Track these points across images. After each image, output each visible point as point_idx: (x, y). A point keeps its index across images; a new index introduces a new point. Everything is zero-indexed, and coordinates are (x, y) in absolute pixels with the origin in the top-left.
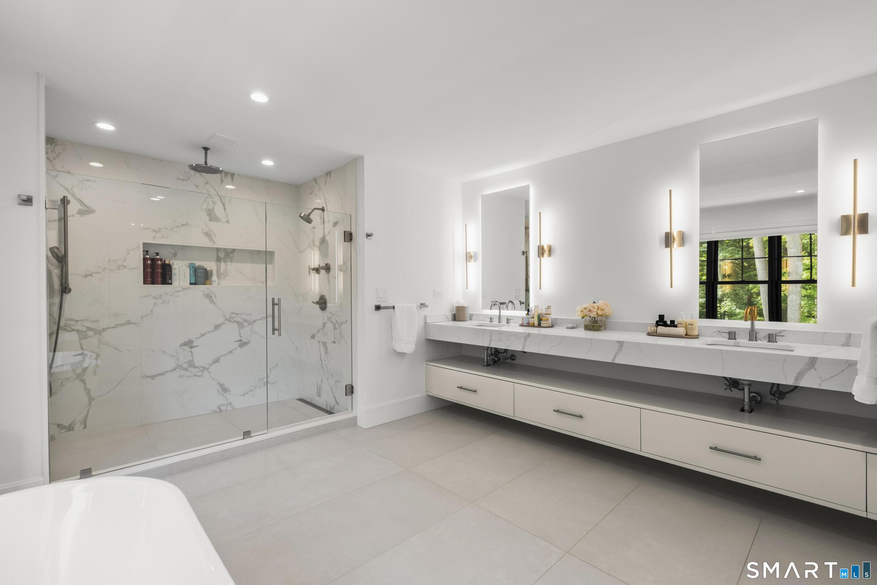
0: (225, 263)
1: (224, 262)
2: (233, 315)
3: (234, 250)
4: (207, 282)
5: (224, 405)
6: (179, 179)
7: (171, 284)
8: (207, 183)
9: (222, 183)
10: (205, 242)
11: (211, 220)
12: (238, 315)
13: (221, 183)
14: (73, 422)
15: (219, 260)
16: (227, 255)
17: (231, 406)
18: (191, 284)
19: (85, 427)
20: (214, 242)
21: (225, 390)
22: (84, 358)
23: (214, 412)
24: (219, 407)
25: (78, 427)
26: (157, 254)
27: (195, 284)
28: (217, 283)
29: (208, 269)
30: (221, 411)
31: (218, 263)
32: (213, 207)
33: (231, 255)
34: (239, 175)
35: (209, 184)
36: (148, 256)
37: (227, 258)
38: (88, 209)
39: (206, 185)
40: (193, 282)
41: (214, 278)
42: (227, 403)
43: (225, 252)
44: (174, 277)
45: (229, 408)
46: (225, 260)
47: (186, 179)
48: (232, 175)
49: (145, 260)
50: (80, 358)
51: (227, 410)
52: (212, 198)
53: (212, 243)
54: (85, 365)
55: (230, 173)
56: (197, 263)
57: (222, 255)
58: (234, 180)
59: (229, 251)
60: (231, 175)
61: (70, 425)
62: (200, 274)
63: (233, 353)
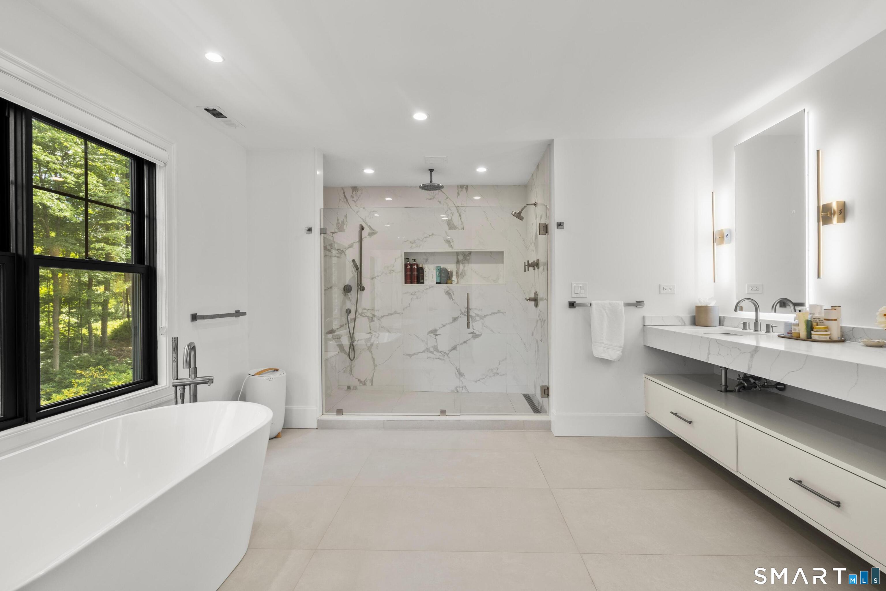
0: (463, 265)
1: (463, 263)
3: (470, 253)
4: (449, 281)
5: (460, 387)
6: (427, 199)
7: (423, 283)
8: (447, 198)
9: (459, 196)
10: (446, 248)
11: (450, 229)
12: (471, 310)
13: (458, 196)
14: (366, 380)
15: (458, 262)
16: (465, 258)
17: (466, 389)
18: (437, 283)
19: (372, 385)
20: (452, 248)
21: (461, 375)
22: (372, 336)
23: (452, 392)
24: (456, 388)
25: (368, 383)
26: (415, 260)
27: (440, 283)
28: (456, 281)
29: (449, 270)
30: (458, 392)
31: (458, 265)
32: (452, 217)
33: (468, 258)
34: (472, 186)
35: (449, 199)
36: (408, 263)
37: (464, 260)
38: (374, 232)
39: (446, 200)
40: (438, 281)
41: (454, 278)
42: (463, 386)
43: (463, 255)
44: (425, 278)
45: (464, 391)
46: (463, 262)
47: (432, 198)
48: (467, 187)
49: (406, 265)
50: (369, 336)
51: (463, 392)
52: (450, 210)
53: (451, 248)
54: (372, 341)
55: (465, 186)
56: (442, 266)
57: (461, 258)
58: (468, 192)
59: (466, 254)
60: (466, 188)
61: (365, 381)
62: (443, 275)
63: (467, 343)
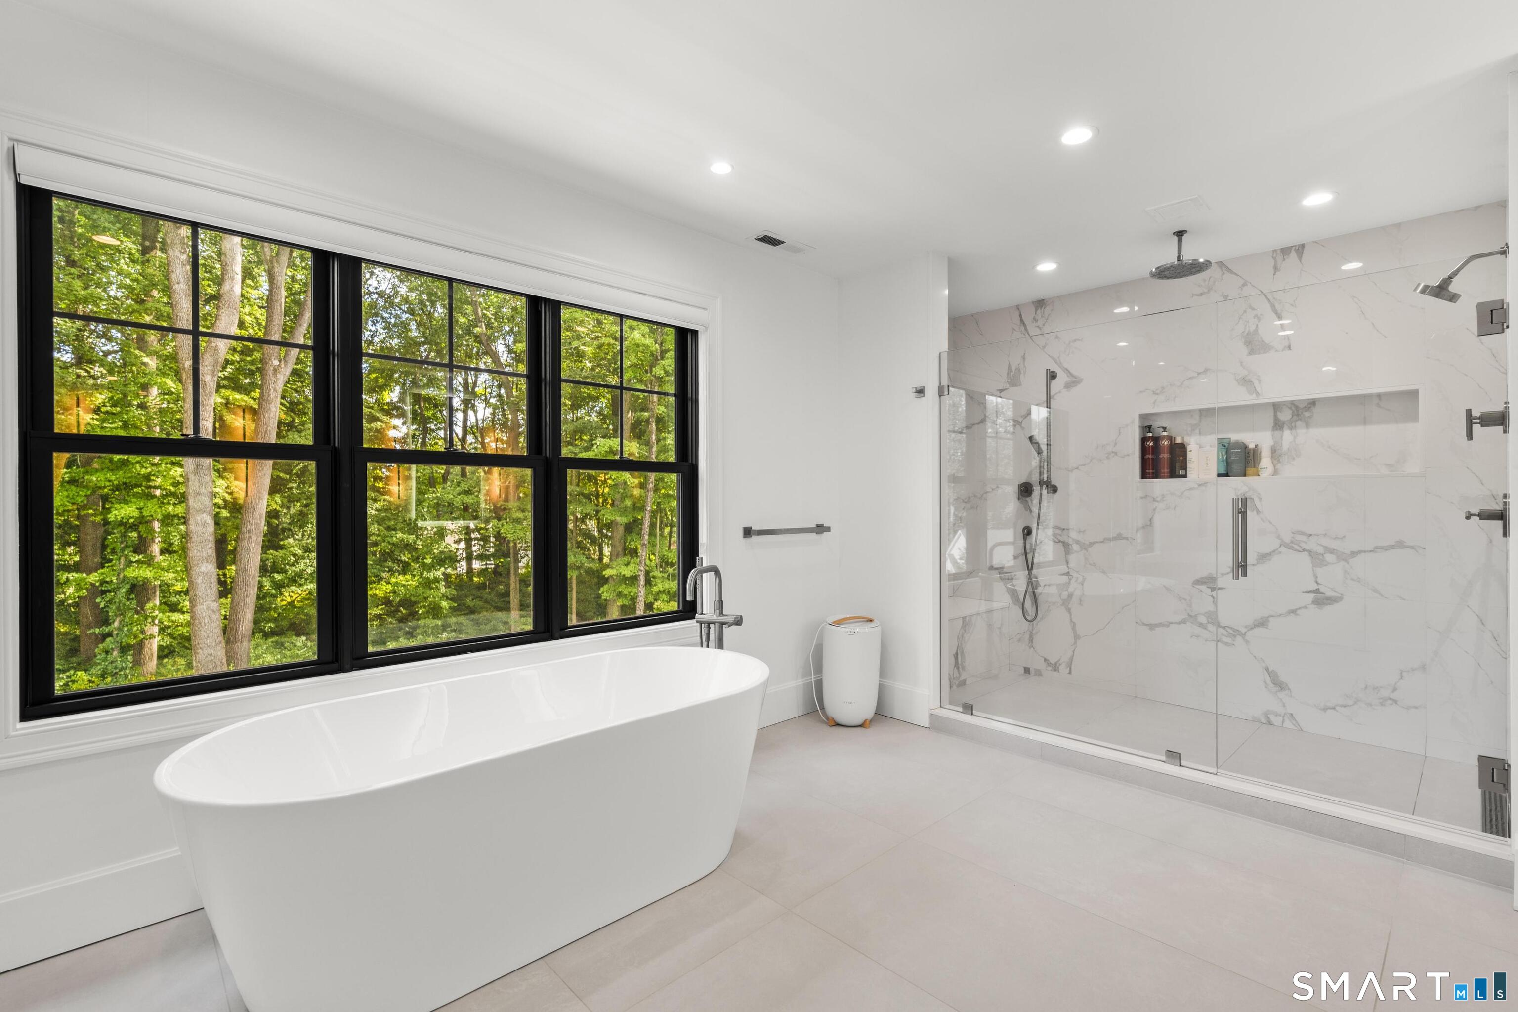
0: (1293, 431)
1: (1291, 429)
2: (1299, 537)
3: (1313, 403)
4: (1250, 471)
5: (1277, 715)
6: (1194, 295)
7: (1185, 476)
8: (1244, 285)
9: (1278, 273)
10: (1242, 397)
11: (1252, 352)
12: (1311, 538)
13: (1274, 274)
14: (1059, 661)
15: (1278, 425)
16: (1298, 415)
17: (1294, 722)
18: (1219, 475)
19: (1070, 673)
20: (1258, 394)
21: (1281, 686)
22: (1070, 579)
23: (1255, 720)
24: (1266, 715)
25: (1063, 668)
26: (1165, 429)
27: (1227, 475)
28: (1271, 469)
29: (1251, 446)
30: (1270, 723)
31: (1277, 433)
32: (1257, 325)
33: (1307, 414)
34: (1316, 242)
35: (1249, 284)
36: (1150, 435)
37: (1297, 421)
38: (1075, 379)
39: (1242, 289)
40: (1223, 471)
41: (1265, 462)
42: (1285, 714)
43: (1294, 409)
44: (1189, 465)
45: (1288, 724)
46: (1293, 425)
47: (1206, 290)
48: (1300, 249)
49: (1144, 440)
50: (1065, 579)
51: (1284, 726)
52: (1253, 309)
53: (1254, 395)
54: (1071, 590)
55: (1295, 246)
56: (1235, 437)
57: (1285, 415)
58: (1303, 261)
59: (1302, 406)
60: (1297, 251)
61: (1056, 663)
62: (1233, 458)
63: (1297, 615)
